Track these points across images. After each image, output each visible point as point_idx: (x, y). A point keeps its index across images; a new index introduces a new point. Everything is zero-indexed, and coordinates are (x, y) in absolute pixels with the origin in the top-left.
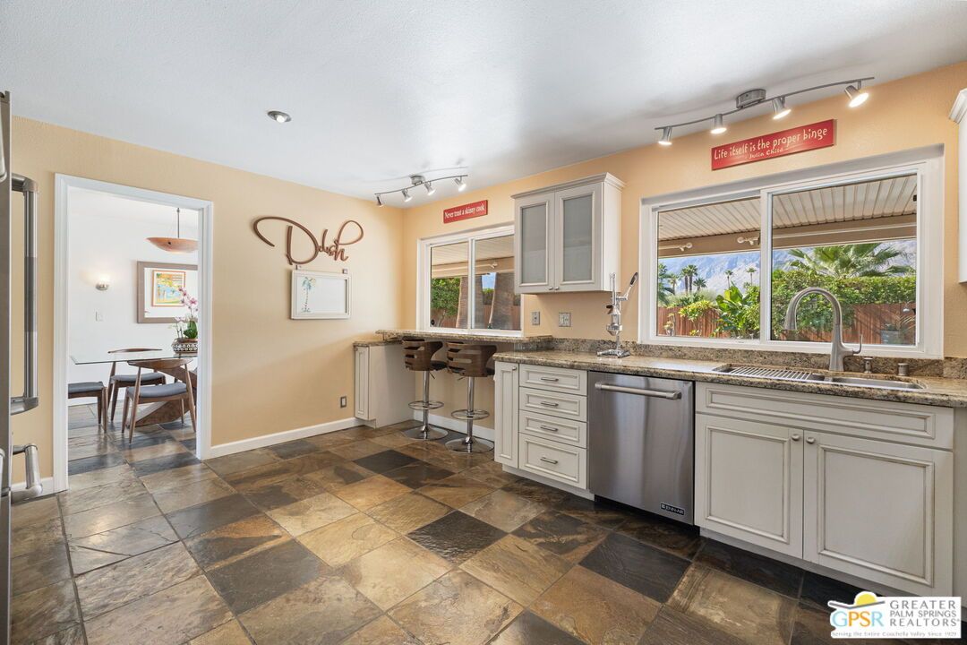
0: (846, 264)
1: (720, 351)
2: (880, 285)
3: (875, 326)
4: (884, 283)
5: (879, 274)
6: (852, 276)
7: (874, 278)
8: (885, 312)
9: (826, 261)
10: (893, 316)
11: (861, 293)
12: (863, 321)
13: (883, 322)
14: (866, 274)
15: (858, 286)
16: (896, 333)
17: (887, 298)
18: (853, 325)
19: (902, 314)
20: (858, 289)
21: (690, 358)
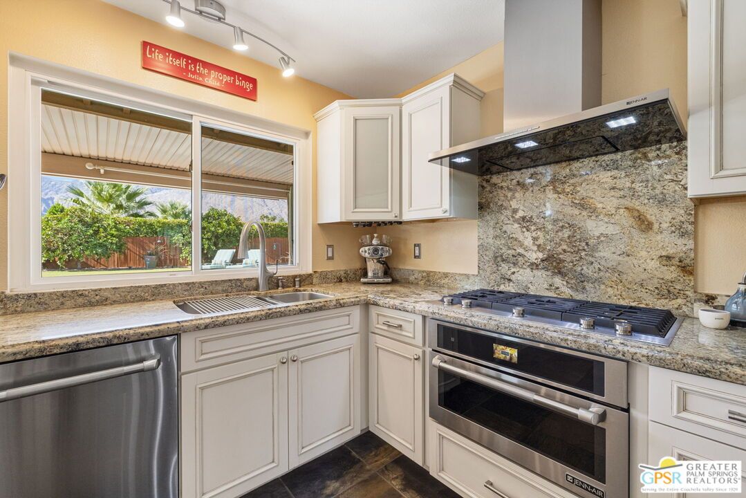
0: (119, 207)
1: (156, 287)
2: (142, 224)
3: (140, 252)
4: (145, 222)
5: (141, 216)
6: (122, 216)
7: (139, 219)
8: (146, 243)
9: (100, 201)
10: (151, 245)
11: (130, 228)
12: (132, 249)
13: (144, 249)
14: (132, 215)
15: (128, 224)
16: (154, 257)
17: (147, 233)
18: (124, 253)
19: (156, 244)
20: (128, 225)
21: (115, 302)
